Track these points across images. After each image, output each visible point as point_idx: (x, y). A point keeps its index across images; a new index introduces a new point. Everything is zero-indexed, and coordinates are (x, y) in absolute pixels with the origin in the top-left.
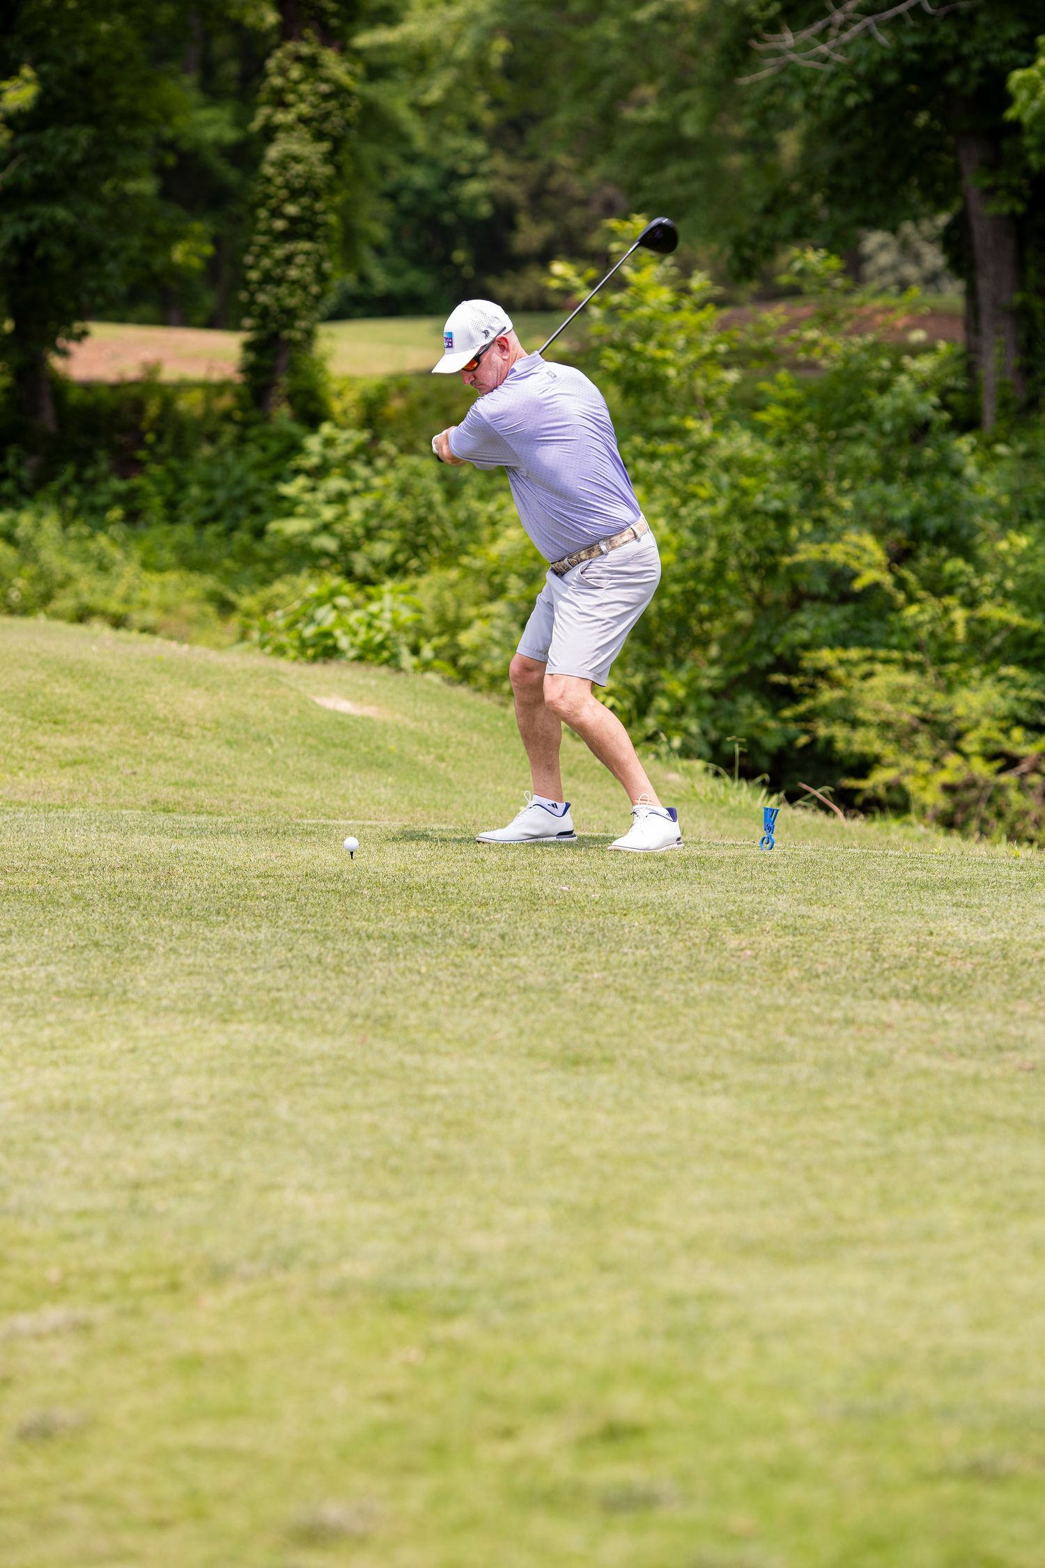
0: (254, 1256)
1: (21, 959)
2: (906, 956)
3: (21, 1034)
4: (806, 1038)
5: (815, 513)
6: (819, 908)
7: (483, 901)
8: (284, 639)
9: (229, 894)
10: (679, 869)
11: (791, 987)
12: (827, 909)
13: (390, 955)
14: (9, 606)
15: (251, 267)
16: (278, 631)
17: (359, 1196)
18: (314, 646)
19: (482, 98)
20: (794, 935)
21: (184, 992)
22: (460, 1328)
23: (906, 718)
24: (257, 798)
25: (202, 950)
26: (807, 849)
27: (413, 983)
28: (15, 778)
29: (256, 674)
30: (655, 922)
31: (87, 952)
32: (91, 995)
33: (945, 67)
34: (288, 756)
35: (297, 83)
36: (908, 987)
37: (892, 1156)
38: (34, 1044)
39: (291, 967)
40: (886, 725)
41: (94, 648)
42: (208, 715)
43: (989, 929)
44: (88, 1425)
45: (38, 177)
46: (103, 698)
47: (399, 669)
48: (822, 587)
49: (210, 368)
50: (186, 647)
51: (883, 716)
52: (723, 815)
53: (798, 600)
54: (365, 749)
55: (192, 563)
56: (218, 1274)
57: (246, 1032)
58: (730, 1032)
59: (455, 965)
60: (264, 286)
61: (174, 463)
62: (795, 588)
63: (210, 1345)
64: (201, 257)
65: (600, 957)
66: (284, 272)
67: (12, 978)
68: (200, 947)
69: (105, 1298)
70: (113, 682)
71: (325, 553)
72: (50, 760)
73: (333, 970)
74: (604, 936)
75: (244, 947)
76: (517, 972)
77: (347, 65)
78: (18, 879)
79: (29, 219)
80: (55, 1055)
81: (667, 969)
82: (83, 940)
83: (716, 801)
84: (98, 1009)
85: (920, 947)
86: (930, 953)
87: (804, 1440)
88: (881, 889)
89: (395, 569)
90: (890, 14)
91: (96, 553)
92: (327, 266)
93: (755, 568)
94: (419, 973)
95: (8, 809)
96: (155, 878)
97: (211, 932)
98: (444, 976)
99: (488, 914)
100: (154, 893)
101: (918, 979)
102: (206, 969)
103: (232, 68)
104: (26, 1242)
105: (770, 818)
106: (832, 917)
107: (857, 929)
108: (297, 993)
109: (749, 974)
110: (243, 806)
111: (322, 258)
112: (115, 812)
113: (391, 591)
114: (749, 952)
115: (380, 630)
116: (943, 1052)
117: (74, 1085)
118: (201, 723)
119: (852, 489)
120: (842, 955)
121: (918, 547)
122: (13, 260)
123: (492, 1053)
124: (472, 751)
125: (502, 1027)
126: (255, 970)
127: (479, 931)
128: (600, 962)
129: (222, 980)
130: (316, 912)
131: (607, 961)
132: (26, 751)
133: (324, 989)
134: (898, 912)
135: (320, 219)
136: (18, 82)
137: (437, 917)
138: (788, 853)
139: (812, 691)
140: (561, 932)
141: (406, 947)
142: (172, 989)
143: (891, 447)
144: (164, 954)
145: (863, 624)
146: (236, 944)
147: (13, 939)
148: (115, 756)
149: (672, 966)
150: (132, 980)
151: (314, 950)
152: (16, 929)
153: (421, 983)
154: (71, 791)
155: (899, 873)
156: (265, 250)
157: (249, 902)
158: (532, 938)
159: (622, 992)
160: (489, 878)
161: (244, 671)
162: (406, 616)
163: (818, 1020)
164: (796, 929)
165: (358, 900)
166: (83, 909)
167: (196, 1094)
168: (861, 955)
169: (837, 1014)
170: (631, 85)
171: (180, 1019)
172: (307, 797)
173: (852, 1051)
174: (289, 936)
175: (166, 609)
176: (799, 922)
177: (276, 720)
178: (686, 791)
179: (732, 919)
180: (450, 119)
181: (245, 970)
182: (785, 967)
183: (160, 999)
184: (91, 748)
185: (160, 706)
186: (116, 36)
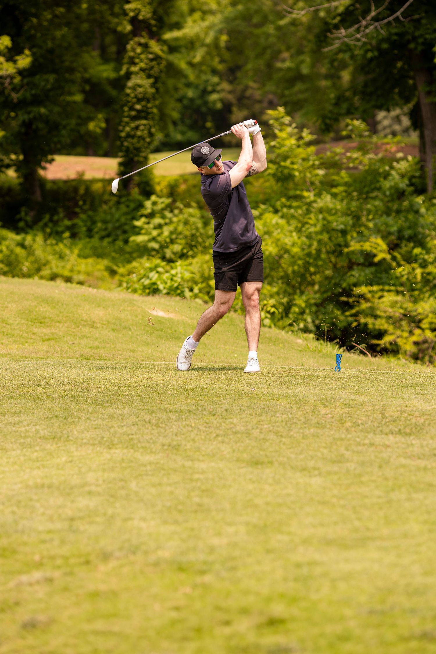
0: (121, 549)
1: (25, 423)
2: (396, 416)
3: (25, 455)
4: (353, 452)
5: (358, 229)
6: (359, 396)
7: (219, 395)
8: (137, 286)
9: (112, 394)
10: (301, 381)
11: (347, 430)
12: (363, 396)
13: (179, 419)
14: (23, 274)
15: (121, 131)
16: (134, 282)
17: (165, 522)
18: (149, 288)
19: (217, 59)
20: (349, 408)
21: (93, 436)
22: (208, 578)
23: (397, 315)
24: (125, 353)
25: (101, 418)
26: (355, 371)
27: (189, 431)
28: (24, 347)
29: (124, 301)
30: (291, 403)
31: (52, 420)
32: (54, 438)
33: (409, 42)
34: (137, 335)
35: (139, 54)
36: (397, 430)
37: (389, 502)
38: (30, 459)
39: (138, 425)
40: (389, 318)
41: (57, 291)
42: (104, 319)
43: (431, 404)
44: (52, 621)
45: (32, 95)
46: (60, 312)
47: (184, 297)
48: (362, 260)
49: (105, 174)
50: (95, 290)
51: (388, 314)
52: (320, 357)
53: (351, 266)
54: (170, 332)
55: (99, 255)
56: (106, 557)
57: (118, 453)
58: (322, 450)
59: (207, 423)
60: (127, 139)
61: (90, 213)
62: (350, 261)
63: (102, 587)
64: (101, 128)
65: (267, 418)
66: (135, 133)
67: (21, 431)
68: (100, 417)
69: (59, 567)
70: (64, 305)
71: (154, 249)
72: (39, 338)
73: (155, 426)
74: (269, 409)
75: (118, 417)
76: (232, 425)
77: (160, 46)
78: (24, 389)
79: (29, 113)
80: (38, 464)
81: (295, 423)
82: (51, 415)
83: (317, 351)
84: (57, 444)
85: (402, 412)
86: (406, 415)
87: (352, 624)
88: (386, 388)
89: (183, 256)
90: (386, 21)
91: (58, 251)
92: (153, 130)
93: (334, 252)
94: (191, 426)
95: (21, 359)
96: (82, 388)
97: (105, 410)
98: (202, 428)
99: (220, 401)
100: (81, 394)
101: (401, 426)
102: (102, 426)
103: (113, 49)
104: (25, 544)
105: (339, 357)
106: (365, 400)
107: (375, 405)
108: (140, 436)
109: (330, 425)
110: (119, 357)
111: (151, 127)
112: (65, 360)
113: (181, 265)
114: (330, 416)
115: (176, 281)
116: (411, 457)
117: (46, 477)
118: (102, 322)
119: (373, 219)
120: (369, 416)
121: (401, 243)
122: (23, 130)
123: (222, 460)
124: (214, 332)
125: (226, 449)
126: (122, 426)
127: (217, 408)
128: (267, 421)
129: (109, 431)
130: (149, 401)
131: (270, 420)
132: (28, 335)
133: (152, 434)
134: (393, 397)
135: (150, 110)
136: (23, 56)
137: (199, 402)
138: (347, 373)
139: (358, 303)
140: (251, 408)
141: (186, 415)
142: (88, 435)
143: (388, 201)
144: (85, 420)
145: (379, 275)
146: (115, 415)
147: (22, 415)
148: (66, 336)
149: (297, 422)
150: (71, 432)
151: (147, 417)
152: (23, 411)
153: (192, 431)
154: (47, 352)
155: (393, 381)
156: (127, 124)
157: (120, 397)
158: (239, 411)
159: (276, 433)
160: (221, 385)
161: (119, 300)
162: (187, 275)
163: (359, 444)
164: (350, 405)
165: (166, 396)
166: (51, 402)
167: (97, 480)
168: (377, 416)
169: (367, 441)
170: (279, 52)
171: (91, 448)
172: (146, 352)
173: (373, 457)
174: (137, 412)
175: (88, 274)
176: (351, 402)
177: (133, 320)
178: (304, 347)
179: (323, 401)
180: (204, 68)
181: (119, 427)
182: (345, 422)
183: (82, 439)
184: (56, 333)
185: (84, 315)
186: (63, 36)
